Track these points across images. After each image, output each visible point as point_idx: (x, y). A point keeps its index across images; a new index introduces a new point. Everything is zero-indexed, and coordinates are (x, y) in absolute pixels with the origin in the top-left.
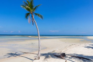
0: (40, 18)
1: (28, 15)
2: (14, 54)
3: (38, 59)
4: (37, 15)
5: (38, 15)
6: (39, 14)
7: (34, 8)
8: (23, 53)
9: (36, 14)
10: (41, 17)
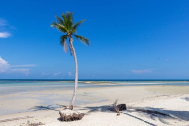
0: (84, 43)
1: (64, 38)
2: (45, 107)
3: (69, 109)
4: (79, 39)
5: (81, 38)
6: (82, 36)
7: (73, 26)
8: (60, 106)
9: (77, 37)
10: (86, 41)
